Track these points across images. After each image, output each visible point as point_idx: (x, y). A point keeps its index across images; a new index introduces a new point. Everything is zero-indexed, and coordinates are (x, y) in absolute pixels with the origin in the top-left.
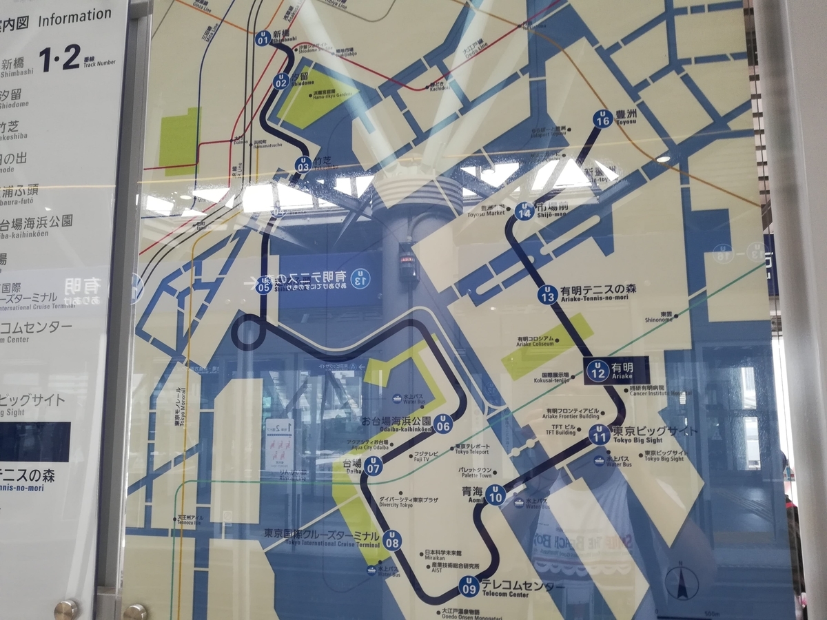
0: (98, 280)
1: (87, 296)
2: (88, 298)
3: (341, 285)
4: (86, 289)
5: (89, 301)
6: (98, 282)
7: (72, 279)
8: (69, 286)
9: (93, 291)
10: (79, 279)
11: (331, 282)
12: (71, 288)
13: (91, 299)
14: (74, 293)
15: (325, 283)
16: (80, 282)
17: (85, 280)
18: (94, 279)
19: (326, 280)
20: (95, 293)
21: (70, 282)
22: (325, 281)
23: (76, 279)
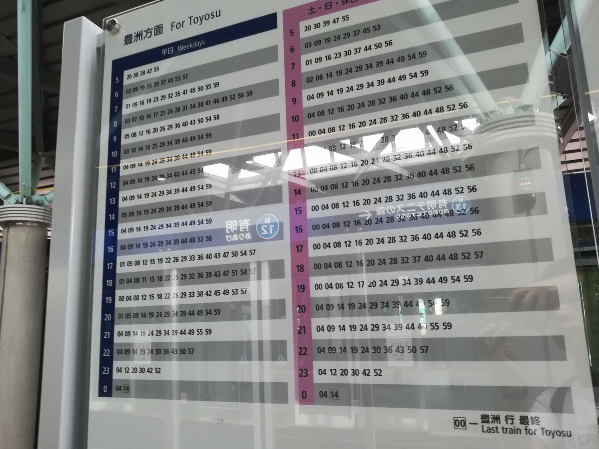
0: (249, 220)
1: (241, 233)
2: (243, 235)
3: (444, 210)
4: (241, 228)
5: (243, 237)
6: (248, 222)
7: (230, 221)
8: (229, 226)
9: (246, 229)
10: (236, 221)
11: (435, 209)
12: (230, 228)
13: (245, 235)
14: (233, 232)
15: (430, 210)
16: (236, 223)
17: (239, 221)
18: (246, 220)
19: (430, 207)
20: (247, 230)
21: (229, 223)
22: (429, 209)
23: (233, 221)
